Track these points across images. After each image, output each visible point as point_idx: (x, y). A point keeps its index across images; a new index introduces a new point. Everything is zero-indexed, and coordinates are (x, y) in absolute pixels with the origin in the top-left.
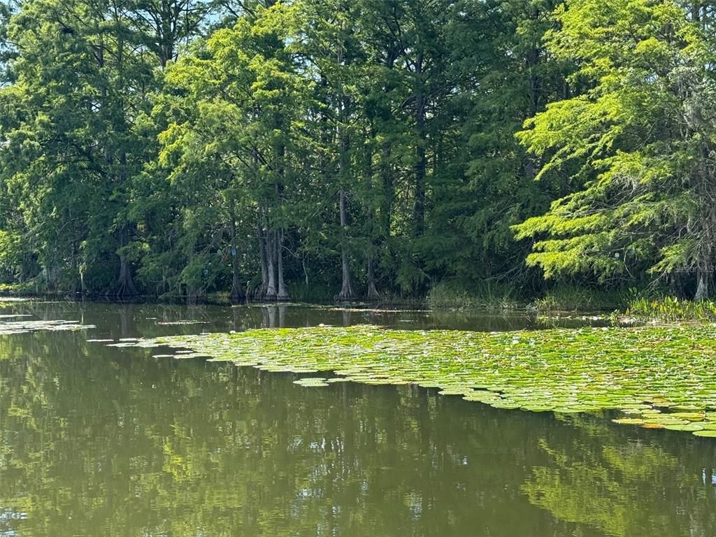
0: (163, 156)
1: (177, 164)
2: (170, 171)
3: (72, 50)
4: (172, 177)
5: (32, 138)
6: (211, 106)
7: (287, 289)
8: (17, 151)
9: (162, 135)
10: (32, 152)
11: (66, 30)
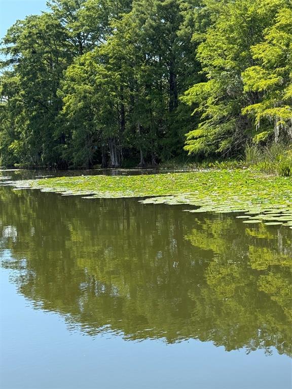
0: (64, 108)
1: (70, 112)
2: (68, 114)
4: (69, 117)
5: (20, 101)
7: (119, 162)
9: (64, 99)
10: (20, 107)
11: (34, 52)
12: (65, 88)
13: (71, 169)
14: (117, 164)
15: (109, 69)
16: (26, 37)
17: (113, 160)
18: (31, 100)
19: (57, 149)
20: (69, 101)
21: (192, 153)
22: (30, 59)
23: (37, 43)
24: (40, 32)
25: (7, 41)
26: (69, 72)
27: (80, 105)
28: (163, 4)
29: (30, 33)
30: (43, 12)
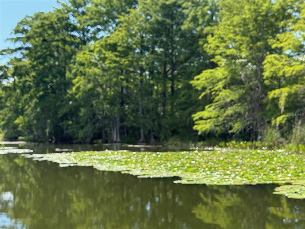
0: (74, 89)
1: (79, 92)
2: (76, 94)
3: (45, 48)
4: (77, 96)
5: (30, 81)
6: (91, 71)
7: (121, 138)
8: (24, 87)
9: (74, 81)
10: (30, 87)
11: (44, 40)
12: (74, 71)
13: (77, 143)
14: (119, 140)
15: (116, 56)
16: (38, 27)
17: (115, 136)
18: (40, 81)
19: (63, 125)
20: (79, 82)
21: (202, 133)
22: (41, 46)
23: (47, 33)
24: (51, 23)
25: (17, 32)
26: (80, 57)
27: (90, 86)
28: (167, 3)
29: (42, 23)
30: (54, 7)
